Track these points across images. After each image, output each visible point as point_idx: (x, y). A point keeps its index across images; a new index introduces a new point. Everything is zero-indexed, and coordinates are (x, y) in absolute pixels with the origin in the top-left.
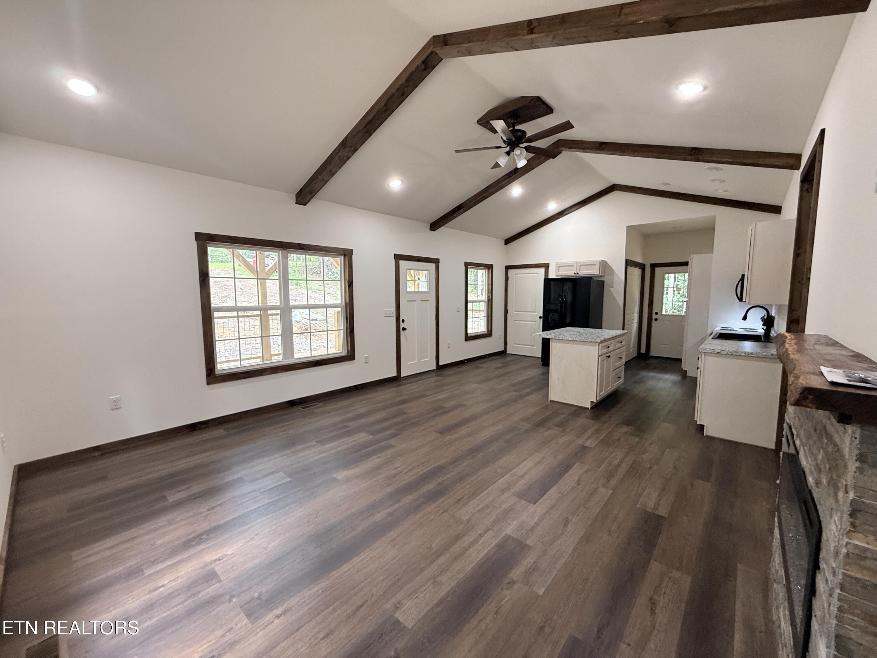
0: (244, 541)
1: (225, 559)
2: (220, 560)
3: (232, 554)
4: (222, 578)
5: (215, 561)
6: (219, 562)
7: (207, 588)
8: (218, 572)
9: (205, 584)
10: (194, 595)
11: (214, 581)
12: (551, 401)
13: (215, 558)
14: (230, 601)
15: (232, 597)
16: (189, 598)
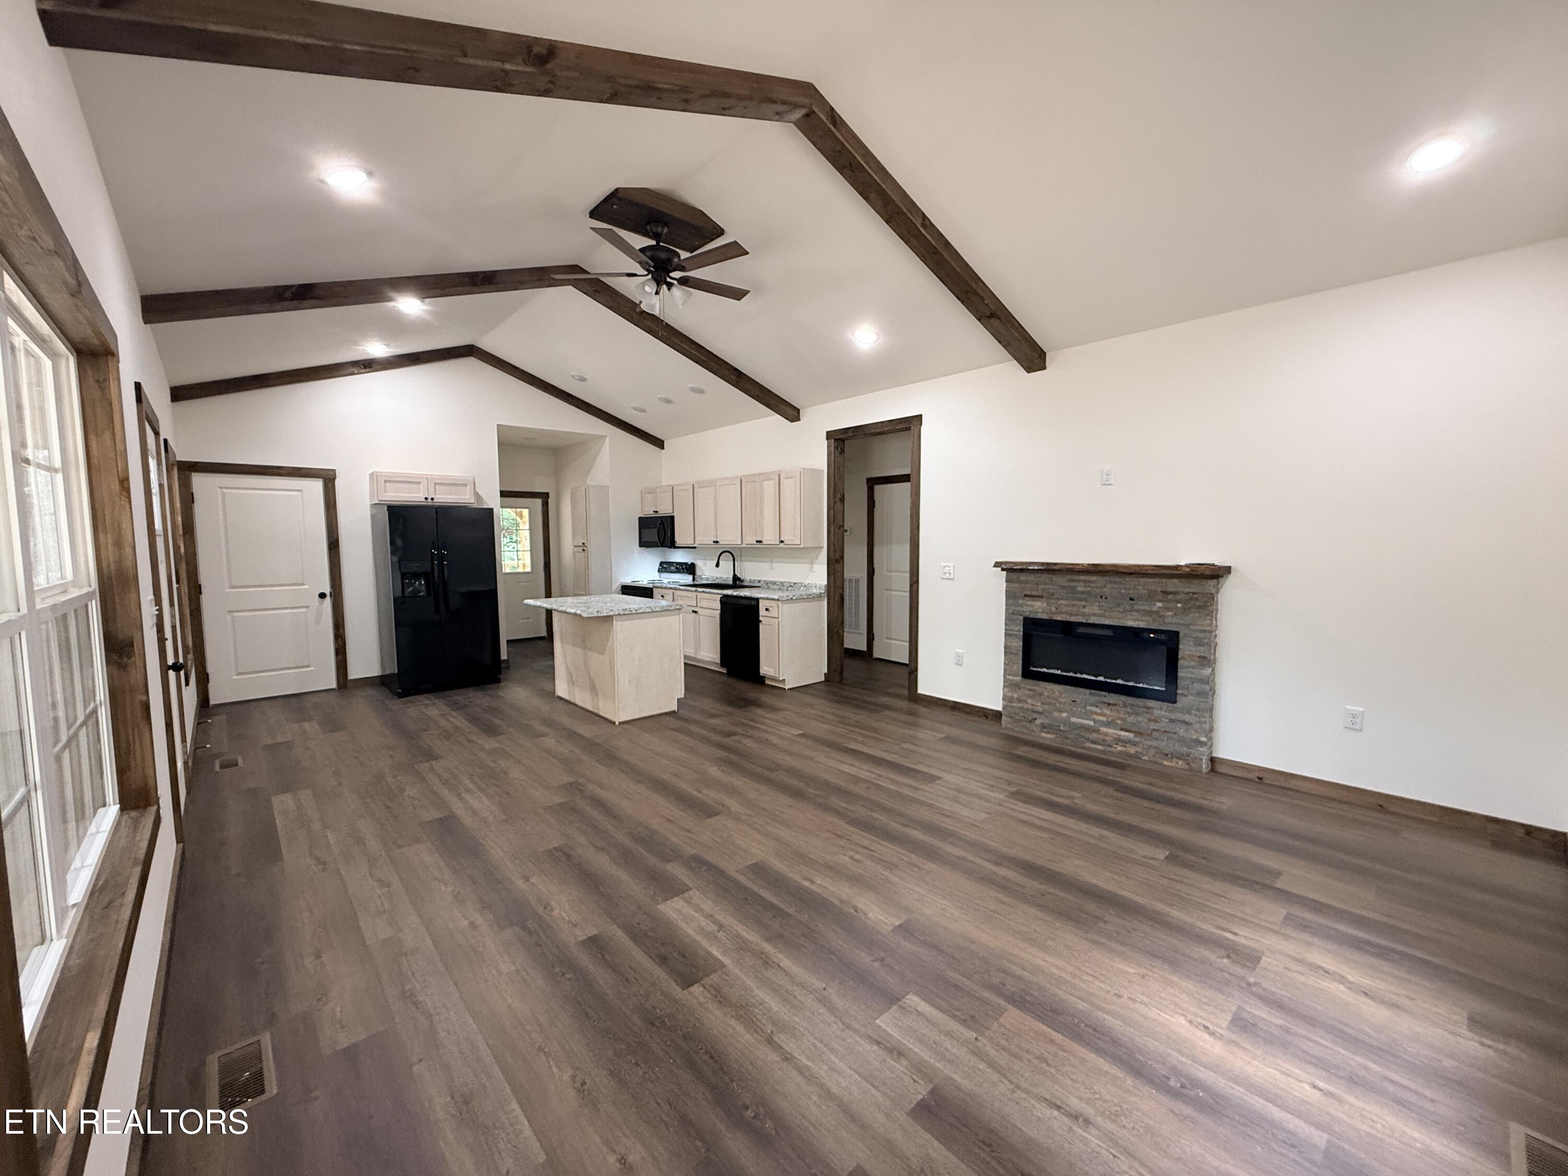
0: (1143, 1009)
1: (1199, 1020)
2: (1206, 1028)
3: (1184, 1015)
4: (1234, 1008)
5: (1212, 1034)
6: (1211, 1027)
7: (1263, 1019)
8: (1230, 1018)
9: (1261, 1024)
10: (1287, 1031)
11: (1245, 1015)
12: (619, 723)
13: (1206, 1036)
14: (1256, 984)
15: (1249, 984)
16: (1295, 1034)
